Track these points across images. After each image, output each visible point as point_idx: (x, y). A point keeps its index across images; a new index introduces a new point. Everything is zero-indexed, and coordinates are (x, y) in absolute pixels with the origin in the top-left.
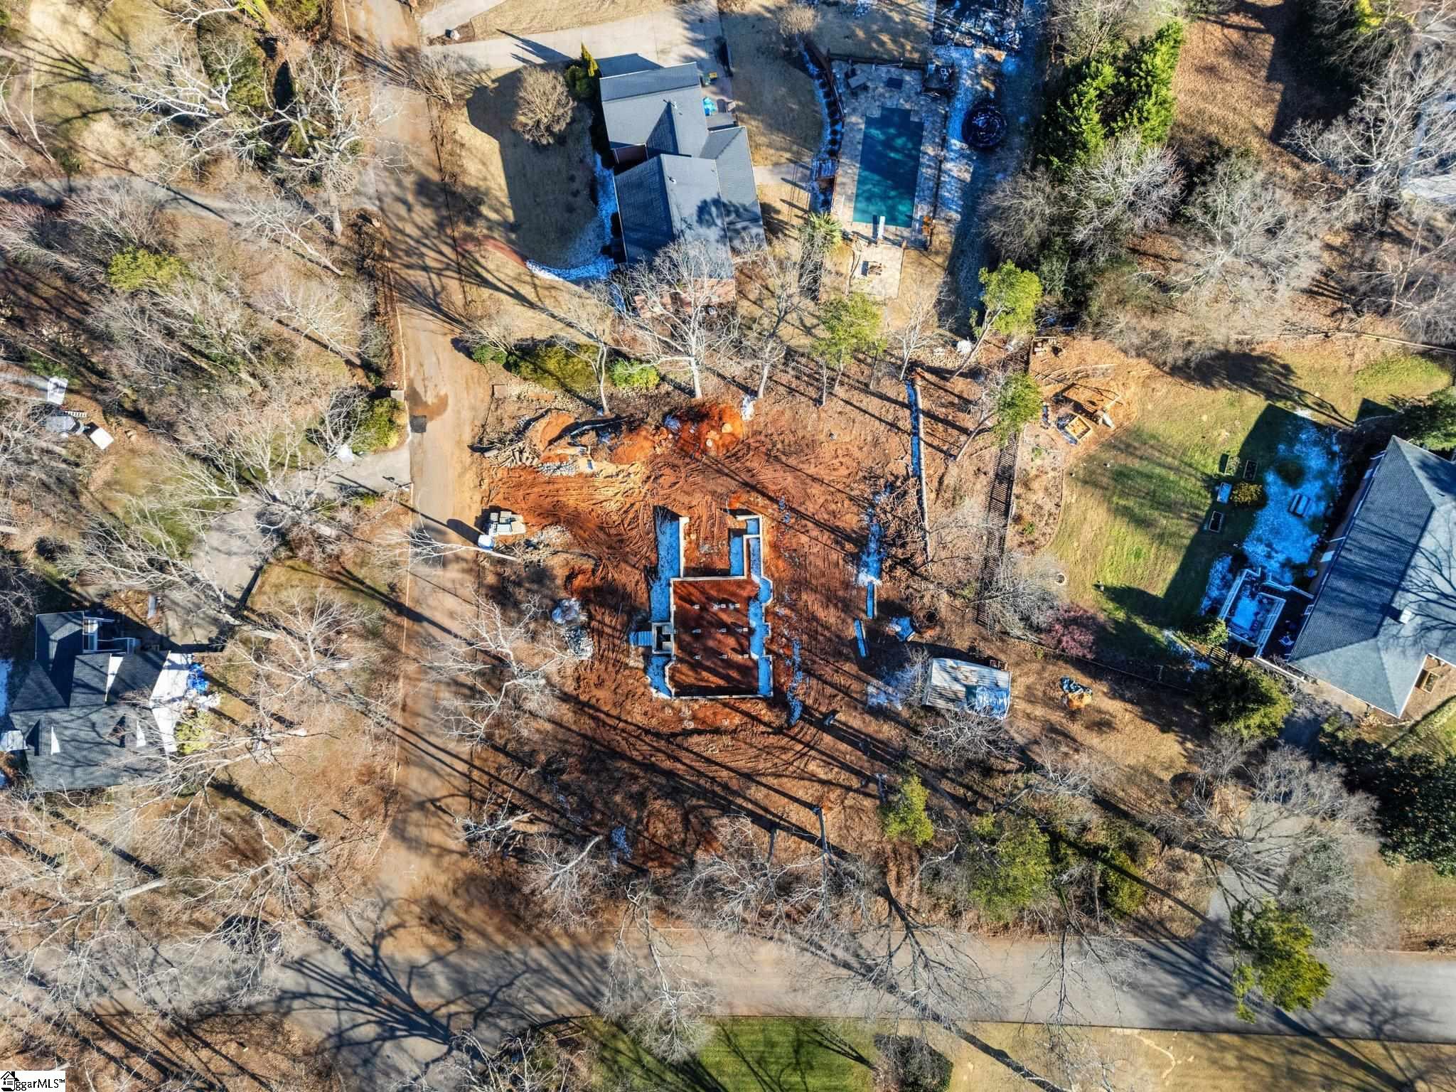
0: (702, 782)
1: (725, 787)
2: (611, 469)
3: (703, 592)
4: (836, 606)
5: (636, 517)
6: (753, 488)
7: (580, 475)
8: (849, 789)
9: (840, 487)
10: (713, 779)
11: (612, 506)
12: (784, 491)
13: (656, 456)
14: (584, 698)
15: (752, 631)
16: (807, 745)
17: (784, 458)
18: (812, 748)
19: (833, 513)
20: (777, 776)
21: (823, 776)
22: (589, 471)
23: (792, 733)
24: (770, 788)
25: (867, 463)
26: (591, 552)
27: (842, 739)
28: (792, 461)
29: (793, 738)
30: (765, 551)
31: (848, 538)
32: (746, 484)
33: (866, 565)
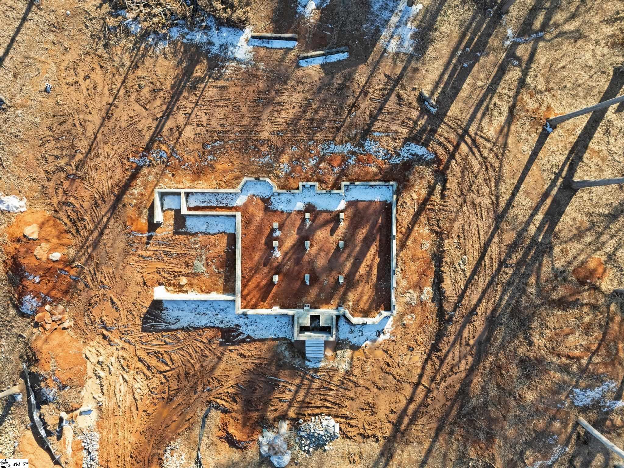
0: (504, 279)
1: (513, 248)
2: (92, 386)
3: (256, 270)
4: (278, 92)
5: (156, 354)
6: (119, 198)
7: (98, 425)
8: (522, 83)
9: (118, 80)
10: (501, 264)
11: (141, 386)
12: (124, 157)
13: (76, 326)
14: (388, 430)
15: (310, 208)
16: (462, 138)
17: (79, 157)
18: (466, 131)
19: (155, 91)
20: (499, 178)
21: (503, 119)
22: (94, 415)
23: (445, 158)
24: (517, 189)
25: (86, 40)
26: (202, 414)
27: (457, 90)
28: (83, 145)
29: (452, 156)
30: (202, 186)
31: (188, 72)
32: (113, 209)
33: (224, 47)
